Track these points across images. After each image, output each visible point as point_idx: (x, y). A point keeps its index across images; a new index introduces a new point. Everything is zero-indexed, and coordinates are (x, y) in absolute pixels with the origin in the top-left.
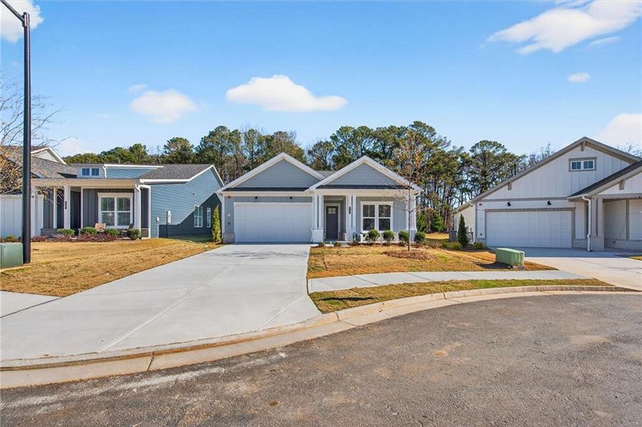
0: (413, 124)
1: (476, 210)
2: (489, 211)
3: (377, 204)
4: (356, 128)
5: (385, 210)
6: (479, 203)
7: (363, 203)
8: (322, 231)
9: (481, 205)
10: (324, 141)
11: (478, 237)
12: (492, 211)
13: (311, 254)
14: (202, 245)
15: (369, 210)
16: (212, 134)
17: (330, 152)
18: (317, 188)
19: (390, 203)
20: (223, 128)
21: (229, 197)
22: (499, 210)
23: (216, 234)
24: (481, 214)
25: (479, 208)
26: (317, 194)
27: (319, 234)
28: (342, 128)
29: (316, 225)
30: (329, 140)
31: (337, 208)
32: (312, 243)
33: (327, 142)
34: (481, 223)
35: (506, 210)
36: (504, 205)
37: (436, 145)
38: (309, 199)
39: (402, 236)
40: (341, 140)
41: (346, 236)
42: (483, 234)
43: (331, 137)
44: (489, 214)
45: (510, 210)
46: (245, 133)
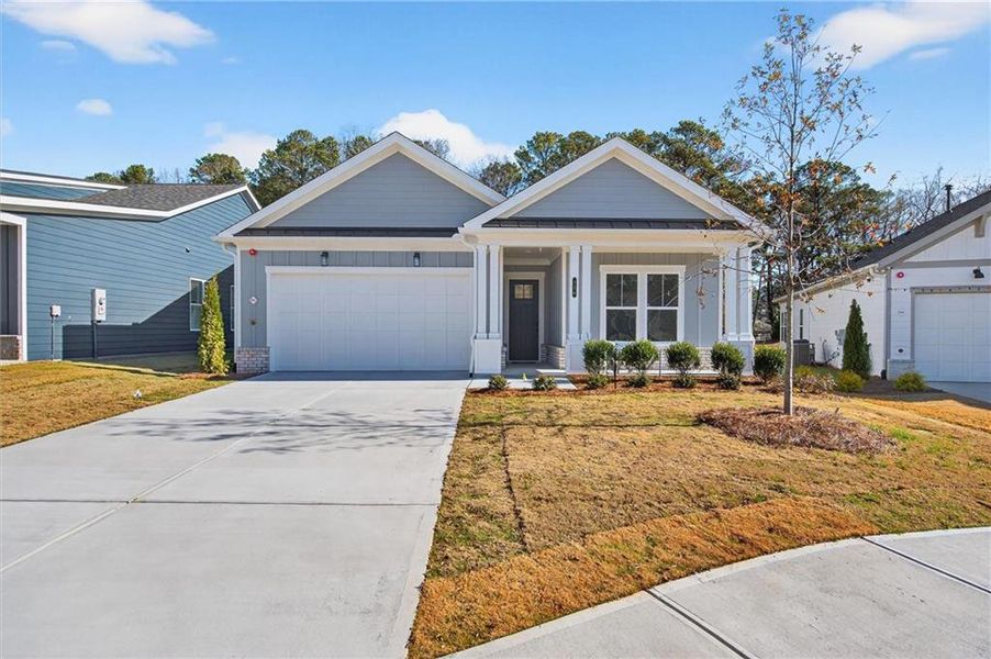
0: (678, 126)
1: (889, 289)
2: (923, 290)
3: (642, 273)
4: (566, 136)
5: (663, 289)
6: (894, 272)
7: (606, 270)
8: (499, 343)
9: (900, 275)
10: (503, 162)
11: (893, 357)
12: (932, 290)
13: (462, 425)
14: (170, 381)
15: (621, 288)
16: (283, 146)
17: (514, 184)
18: (484, 226)
19: (679, 270)
20: (304, 134)
21: (254, 252)
22: (951, 290)
23: (211, 350)
24: (902, 299)
25: (896, 283)
26: (484, 241)
27: (489, 353)
28: (538, 137)
29: (482, 327)
30: (513, 160)
31: (535, 284)
32: (471, 376)
33: (509, 164)
34: (901, 323)
35: (970, 289)
36: (963, 276)
37: (723, 168)
38: (465, 260)
39: (719, 358)
40: (537, 160)
41: (563, 355)
42: (907, 350)
43: (516, 154)
44: (922, 299)
45: (979, 289)
46: (347, 144)
